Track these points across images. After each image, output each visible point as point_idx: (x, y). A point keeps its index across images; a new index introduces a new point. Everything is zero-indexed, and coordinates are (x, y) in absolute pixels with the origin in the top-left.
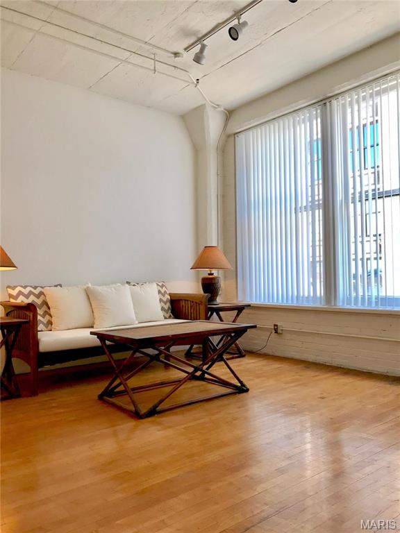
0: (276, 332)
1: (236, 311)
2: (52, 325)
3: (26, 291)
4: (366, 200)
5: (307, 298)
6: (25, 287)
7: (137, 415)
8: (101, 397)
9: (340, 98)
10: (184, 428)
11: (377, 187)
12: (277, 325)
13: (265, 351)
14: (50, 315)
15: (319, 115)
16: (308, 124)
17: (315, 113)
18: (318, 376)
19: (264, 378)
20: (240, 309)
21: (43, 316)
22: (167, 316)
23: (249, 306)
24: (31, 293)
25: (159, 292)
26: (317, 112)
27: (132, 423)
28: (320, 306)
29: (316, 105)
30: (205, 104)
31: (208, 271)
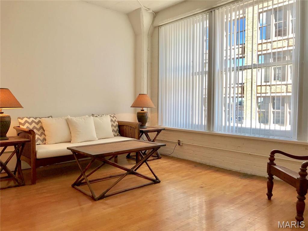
0: (179, 145)
1: (157, 132)
2: (46, 141)
3: (30, 121)
4: (232, 70)
5: (198, 126)
6: (29, 118)
7: (93, 199)
8: (73, 186)
9: (220, 9)
11: (244, 56)
12: (180, 141)
13: (172, 155)
14: (45, 135)
15: (208, 18)
17: (205, 16)
19: (170, 173)
20: (159, 131)
21: (41, 135)
22: (116, 134)
23: (164, 129)
24: (33, 121)
25: (112, 120)
27: (90, 203)
28: (204, 131)
29: (206, 12)
30: (141, 8)
31: (141, 109)
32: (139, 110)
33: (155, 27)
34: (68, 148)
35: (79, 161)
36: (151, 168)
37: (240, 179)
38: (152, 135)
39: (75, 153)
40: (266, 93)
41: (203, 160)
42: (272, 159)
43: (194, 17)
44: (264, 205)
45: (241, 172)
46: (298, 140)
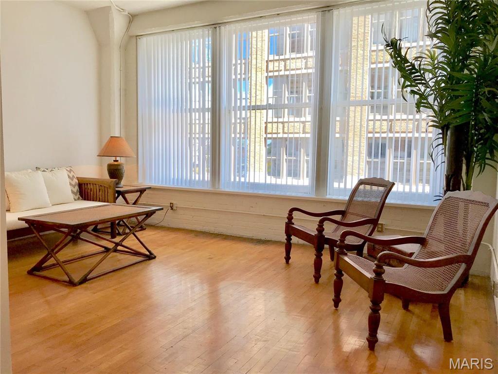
0: (172, 209)
1: (139, 193)
5: (198, 181)
7: (71, 283)
8: (30, 272)
9: (227, 25)
10: (114, 290)
12: (172, 204)
13: (162, 224)
15: (210, 34)
16: (201, 40)
17: (207, 32)
18: (205, 242)
19: (165, 247)
20: (142, 191)
22: (76, 197)
23: (150, 188)
25: (69, 176)
26: (208, 33)
27: (64, 291)
28: (207, 189)
29: (209, 27)
30: (110, 6)
31: (114, 158)
32: (111, 160)
33: (131, 37)
34: (19, 219)
35: (40, 236)
36: (142, 240)
37: (253, 246)
38: (131, 197)
39: (33, 225)
40: (277, 133)
41: (205, 227)
42: (290, 218)
43: (191, 31)
44: (282, 269)
45: (253, 238)
46: (317, 196)
